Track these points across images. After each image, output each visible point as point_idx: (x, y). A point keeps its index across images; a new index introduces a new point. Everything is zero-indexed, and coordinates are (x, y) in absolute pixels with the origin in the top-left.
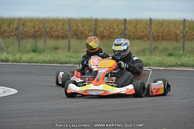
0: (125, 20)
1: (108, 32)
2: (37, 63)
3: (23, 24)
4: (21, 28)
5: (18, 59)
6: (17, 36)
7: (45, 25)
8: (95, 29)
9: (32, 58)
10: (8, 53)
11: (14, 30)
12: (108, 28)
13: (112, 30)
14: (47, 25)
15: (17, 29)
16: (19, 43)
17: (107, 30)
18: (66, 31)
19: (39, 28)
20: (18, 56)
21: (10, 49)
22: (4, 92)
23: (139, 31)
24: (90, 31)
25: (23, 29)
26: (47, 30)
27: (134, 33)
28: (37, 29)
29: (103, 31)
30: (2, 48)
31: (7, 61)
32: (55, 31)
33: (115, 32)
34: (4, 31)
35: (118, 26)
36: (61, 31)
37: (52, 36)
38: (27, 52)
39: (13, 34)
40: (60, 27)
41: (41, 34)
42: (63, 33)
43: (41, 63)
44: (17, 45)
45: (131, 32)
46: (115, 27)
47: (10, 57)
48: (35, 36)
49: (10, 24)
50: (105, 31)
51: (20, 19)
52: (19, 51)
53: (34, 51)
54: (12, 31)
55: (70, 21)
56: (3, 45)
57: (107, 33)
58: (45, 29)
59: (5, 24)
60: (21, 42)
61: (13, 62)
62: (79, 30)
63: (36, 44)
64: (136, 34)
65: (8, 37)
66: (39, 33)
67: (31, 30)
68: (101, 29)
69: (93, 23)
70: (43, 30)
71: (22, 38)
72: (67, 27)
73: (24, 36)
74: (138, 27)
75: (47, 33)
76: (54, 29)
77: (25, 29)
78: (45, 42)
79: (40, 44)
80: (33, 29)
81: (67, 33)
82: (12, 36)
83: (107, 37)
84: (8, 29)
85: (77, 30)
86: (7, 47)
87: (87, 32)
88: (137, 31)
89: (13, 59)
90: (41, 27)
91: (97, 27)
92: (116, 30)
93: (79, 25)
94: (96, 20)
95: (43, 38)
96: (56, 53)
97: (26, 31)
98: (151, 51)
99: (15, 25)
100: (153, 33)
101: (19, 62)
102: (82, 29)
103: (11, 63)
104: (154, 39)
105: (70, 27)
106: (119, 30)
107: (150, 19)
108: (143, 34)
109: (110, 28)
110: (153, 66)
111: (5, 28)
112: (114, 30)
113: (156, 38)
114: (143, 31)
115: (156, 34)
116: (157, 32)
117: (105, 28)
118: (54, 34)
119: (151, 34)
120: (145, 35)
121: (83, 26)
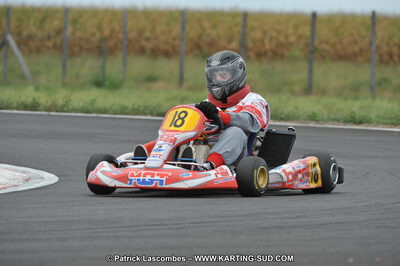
0: (314, 15)
1: (274, 42)
2: (106, 112)
3: (75, 22)
4: (70, 29)
5: (61, 102)
6: (57, 48)
7: (125, 25)
8: (244, 35)
9: (93, 102)
10: (37, 89)
11: (52, 33)
13: (282, 39)
14: (130, 23)
15: (60, 32)
16: (64, 66)
17: (271, 39)
18: (174, 39)
19: (112, 31)
20: (60, 97)
21: (43, 80)
22: (27, 180)
23: (346, 40)
24: (230, 39)
25: (73, 34)
26: (133, 35)
27: (334, 45)
28: (107, 32)
29: (262, 41)
30: (23, 77)
31: (34, 107)
32: (148, 39)
33: (291, 44)
34: (31, 37)
35: (296, 27)
36: (162, 38)
37: (142, 51)
38: (82, 87)
39: (50, 44)
40: (160, 28)
41: (116, 45)
42: (167, 43)
43: (115, 114)
44: (58, 70)
45: (327, 43)
46: (291, 31)
47: (43, 99)
48: (103, 49)
49: (44, 19)
50: (267, 41)
51: (66, 11)
52: (65, 85)
53: (99, 84)
54: (49, 37)
55: (183, 16)
56: (26, 70)
57: (270, 43)
58: (125, 33)
59: (32, 21)
60: (69, 63)
61: (49, 110)
62: (204, 37)
63: (103, 67)
64: (339, 47)
65: (38, 51)
66: (111, 43)
67: (93, 35)
68: (258, 34)
69: (239, 20)
70: (121, 36)
71: (72, 55)
72: (176, 30)
73: (77, 49)
75: (130, 41)
76: (147, 34)
77: (79, 34)
78: (125, 64)
79: (114, 67)
80: (98, 34)
81: (177, 42)
82: (48, 48)
83: (270, 54)
84: (40, 34)
85: (200, 37)
86: (35, 74)
87: (223, 43)
88: (340, 42)
89: (50, 103)
90: (117, 28)
91: (248, 30)
92: (292, 39)
93: (207, 24)
94: (245, 15)
95: (120, 55)
96: (149, 89)
97: (81, 39)
98: (372, 88)
99: (56, 23)
100: (378, 47)
101: (63, 111)
102: (214, 33)
103: (45, 113)
104: (381, 61)
105: (183, 29)
106: (300, 38)
107: (374, 13)
108: (357, 49)
109: (279, 32)
110: (378, 123)
111: (31, 28)
112: (287, 37)
113: (386, 58)
114: (356, 43)
115: (385, 48)
116: (388, 45)
117: (265, 33)
118: (149, 45)
119: (374, 48)
120: (361, 50)
121: (214, 27)
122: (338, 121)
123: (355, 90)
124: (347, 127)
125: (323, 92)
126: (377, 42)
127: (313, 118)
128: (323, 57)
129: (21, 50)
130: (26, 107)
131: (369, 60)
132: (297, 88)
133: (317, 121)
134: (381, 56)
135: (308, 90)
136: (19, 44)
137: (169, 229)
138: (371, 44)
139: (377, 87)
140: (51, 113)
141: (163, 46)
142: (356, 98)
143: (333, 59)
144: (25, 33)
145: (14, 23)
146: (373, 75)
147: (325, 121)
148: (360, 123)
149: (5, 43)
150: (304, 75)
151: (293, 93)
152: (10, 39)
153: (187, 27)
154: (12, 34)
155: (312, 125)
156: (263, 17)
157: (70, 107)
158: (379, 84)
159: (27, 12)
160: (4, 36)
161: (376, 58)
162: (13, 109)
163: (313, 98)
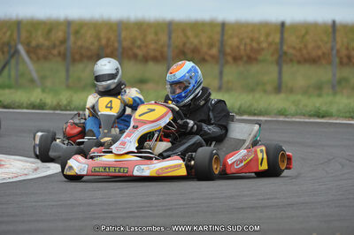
0: (283, 24)
1: (248, 48)
3: (77, 32)
4: (72, 39)
5: (64, 102)
6: (63, 56)
7: (119, 35)
8: (222, 43)
10: (43, 91)
11: (57, 43)
12: (248, 41)
13: (255, 45)
14: (124, 34)
15: (64, 42)
16: (67, 71)
17: (245, 44)
18: (162, 47)
19: (108, 40)
20: (64, 97)
21: (49, 83)
22: (36, 170)
23: (310, 46)
24: (211, 46)
25: (75, 43)
26: (126, 44)
27: (300, 50)
28: (104, 42)
29: (238, 48)
30: (32, 81)
31: (41, 106)
32: (139, 47)
33: (263, 49)
34: (38, 47)
35: (268, 35)
36: (153, 46)
37: (135, 57)
38: (83, 89)
39: (55, 52)
40: (150, 37)
41: (112, 52)
42: (156, 50)
44: (63, 74)
45: (294, 48)
46: (262, 39)
47: (49, 99)
49: (50, 31)
50: (242, 47)
51: (68, 23)
52: (68, 87)
54: (54, 46)
55: (170, 27)
56: (35, 75)
57: (245, 50)
58: (120, 42)
59: (40, 33)
60: (71, 69)
61: (55, 109)
62: (188, 45)
64: (304, 52)
65: (46, 58)
66: (109, 50)
67: (92, 44)
68: (235, 41)
69: (219, 29)
70: (116, 45)
71: (74, 61)
72: (164, 38)
73: (77, 57)
74: (308, 37)
75: (124, 49)
76: (139, 43)
77: (79, 43)
80: (96, 43)
81: (165, 49)
82: (54, 55)
83: (245, 58)
84: (46, 43)
85: (184, 44)
86: (43, 78)
87: (205, 49)
88: (306, 46)
89: (55, 103)
90: (113, 38)
91: (225, 38)
92: (264, 45)
93: (190, 33)
94: (223, 25)
97: (81, 47)
98: (333, 87)
99: (60, 35)
100: (338, 51)
101: (66, 110)
102: (196, 41)
103: (51, 112)
104: (341, 63)
105: (170, 38)
106: (270, 44)
107: (334, 22)
108: (320, 53)
109: (252, 40)
110: (338, 117)
111: (39, 39)
112: (259, 43)
113: (345, 60)
114: (319, 47)
115: (344, 52)
116: (347, 49)
117: (241, 40)
118: (140, 53)
119: (334, 52)
120: (324, 54)
121: (196, 36)
122: (304, 115)
123: (318, 88)
124: (312, 120)
125: (291, 91)
126: (338, 46)
127: (282, 113)
128: (291, 60)
129: (30, 58)
130: (34, 107)
131: (330, 63)
132: (269, 87)
133: (286, 116)
134: (341, 58)
135: (278, 89)
136: (28, 52)
137: (158, 210)
138: (332, 49)
139: (337, 86)
140: (57, 112)
141: (152, 53)
142: (320, 96)
143: (299, 62)
144: (34, 43)
145: (24, 34)
146: (334, 75)
147: (293, 116)
148: (323, 117)
149: (16, 52)
150: (275, 75)
151: (265, 91)
152: (21, 48)
153: (173, 35)
154: (22, 44)
155: (281, 119)
156: (240, 27)
157: (73, 106)
158: (339, 82)
159: (35, 25)
160: (16, 46)
161: (337, 60)
162: (23, 108)
163: (282, 95)
